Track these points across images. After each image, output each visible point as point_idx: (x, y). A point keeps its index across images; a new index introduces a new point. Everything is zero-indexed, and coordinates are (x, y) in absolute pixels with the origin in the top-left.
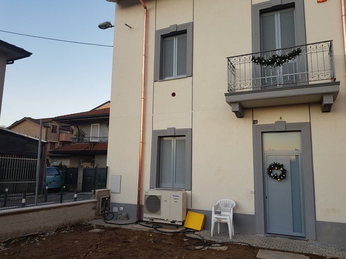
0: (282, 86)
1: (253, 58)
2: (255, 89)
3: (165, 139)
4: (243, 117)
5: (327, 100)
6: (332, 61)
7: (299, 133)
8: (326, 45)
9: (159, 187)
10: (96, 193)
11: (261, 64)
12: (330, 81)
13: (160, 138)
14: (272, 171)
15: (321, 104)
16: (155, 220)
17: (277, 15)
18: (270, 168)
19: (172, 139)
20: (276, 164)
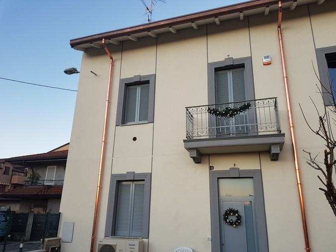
0: (235, 136)
1: (209, 109)
2: (211, 137)
3: (124, 183)
4: (200, 163)
5: (275, 150)
6: (277, 115)
7: (251, 180)
8: (272, 102)
9: (114, 235)
10: (45, 243)
11: (216, 115)
12: (276, 133)
13: (119, 182)
14: (228, 217)
15: (270, 153)
17: (230, 74)
18: (227, 214)
19: (131, 184)
20: (230, 211)
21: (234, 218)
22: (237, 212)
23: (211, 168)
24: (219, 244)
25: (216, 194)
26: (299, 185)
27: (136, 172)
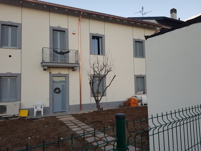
1: (54, 50)
14: (56, 91)
15: (73, 68)
16: (3, 117)
17: (59, 33)
18: (55, 89)
19: (8, 78)
20: (57, 88)
21: (58, 91)
22: (59, 88)
23: (50, 73)
24: (52, 100)
25: (52, 82)
26: (80, 79)
27: (12, 73)
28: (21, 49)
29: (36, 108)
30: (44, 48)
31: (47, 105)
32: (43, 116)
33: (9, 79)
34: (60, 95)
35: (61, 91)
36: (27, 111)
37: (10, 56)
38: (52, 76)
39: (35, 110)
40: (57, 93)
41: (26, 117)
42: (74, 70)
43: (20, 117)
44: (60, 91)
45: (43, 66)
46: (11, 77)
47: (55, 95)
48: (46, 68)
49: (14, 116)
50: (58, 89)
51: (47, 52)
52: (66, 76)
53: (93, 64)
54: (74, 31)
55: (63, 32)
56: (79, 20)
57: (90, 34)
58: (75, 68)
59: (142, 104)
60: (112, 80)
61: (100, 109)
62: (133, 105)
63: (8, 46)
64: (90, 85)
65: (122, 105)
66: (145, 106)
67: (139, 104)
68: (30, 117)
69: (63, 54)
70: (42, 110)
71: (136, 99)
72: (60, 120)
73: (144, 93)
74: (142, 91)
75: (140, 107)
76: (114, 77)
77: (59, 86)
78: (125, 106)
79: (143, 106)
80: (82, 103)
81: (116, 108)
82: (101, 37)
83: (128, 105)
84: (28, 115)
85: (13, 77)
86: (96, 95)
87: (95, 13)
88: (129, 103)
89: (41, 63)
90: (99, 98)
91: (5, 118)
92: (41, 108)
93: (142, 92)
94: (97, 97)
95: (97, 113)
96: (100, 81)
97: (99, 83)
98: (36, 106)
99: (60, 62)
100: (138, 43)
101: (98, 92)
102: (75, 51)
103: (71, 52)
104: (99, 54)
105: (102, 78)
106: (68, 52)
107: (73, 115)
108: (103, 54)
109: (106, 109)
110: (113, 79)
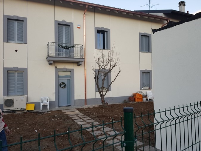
14: (61, 85)
15: (78, 63)
16: (10, 110)
17: (64, 27)
18: (61, 84)
19: (15, 72)
20: (62, 83)
23: (56, 67)
24: (58, 94)
25: (58, 77)
26: (85, 74)
27: (18, 67)
28: (27, 44)
29: (42, 102)
30: (49, 43)
31: (53, 99)
32: (49, 109)
33: (16, 74)
34: (66, 89)
35: (67, 85)
36: (34, 105)
37: (16, 51)
38: (57, 71)
39: (42, 104)
40: (62, 87)
41: (32, 111)
42: (79, 65)
43: (27, 110)
44: (65, 85)
45: (48, 61)
46: (18, 72)
47: (61, 89)
48: (52, 62)
49: (21, 110)
50: (64, 83)
51: (53, 46)
52: (72, 71)
53: (99, 59)
54: (79, 25)
55: (68, 26)
56: (84, 14)
57: (95, 28)
58: (80, 63)
59: (147, 100)
60: (117, 75)
61: (104, 103)
62: (138, 101)
63: (14, 40)
64: (95, 80)
65: (127, 100)
66: (150, 101)
67: (145, 99)
68: (36, 111)
69: (68, 49)
70: (48, 104)
71: (141, 95)
72: (66, 113)
73: (149, 88)
74: (147, 86)
75: (145, 102)
76: (119, 72)
77: (65, 80)
78: (130, 101)
79: (148, 101)
80: (87, 98)
81: (121, 103)
82: (107, 31)
83: (133, 100)
84: (35, 109)
85: (20, 72)
86: (101, 90)
87: (100, 6)
88: (134, 99)
89: (47, 58)
90: (104, 93)
91: (13, 111)
92: (47, 102)
93: (148, 88)
94: (102, 92)
95: (102, 107)
96: (105, 76)
97: (104, 78)
98: (42, 100)
99: (65, 57)
100: (144, 37)
101: (103, 87)
102: (80, 46)
103: (76, 46)
104: (104, 48)
105: (107, 73)
106: (73, 46)
107: (78, 109)
108: (108, 48)
109: (111, 104)
110: (118, 73)
